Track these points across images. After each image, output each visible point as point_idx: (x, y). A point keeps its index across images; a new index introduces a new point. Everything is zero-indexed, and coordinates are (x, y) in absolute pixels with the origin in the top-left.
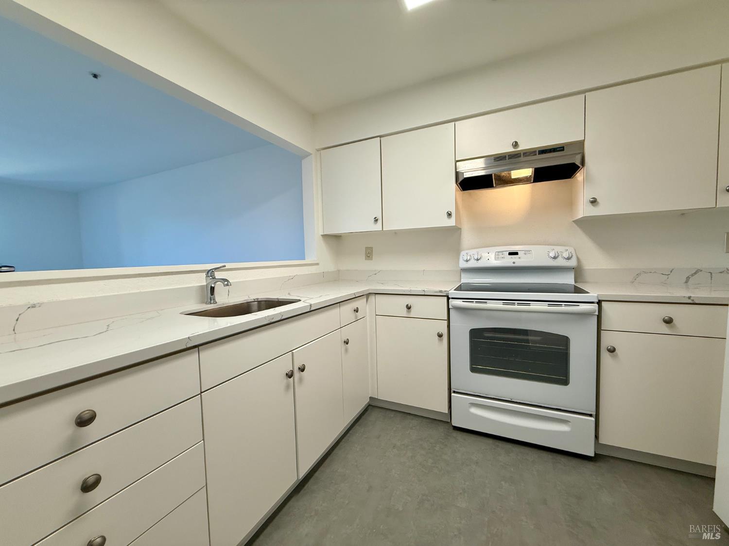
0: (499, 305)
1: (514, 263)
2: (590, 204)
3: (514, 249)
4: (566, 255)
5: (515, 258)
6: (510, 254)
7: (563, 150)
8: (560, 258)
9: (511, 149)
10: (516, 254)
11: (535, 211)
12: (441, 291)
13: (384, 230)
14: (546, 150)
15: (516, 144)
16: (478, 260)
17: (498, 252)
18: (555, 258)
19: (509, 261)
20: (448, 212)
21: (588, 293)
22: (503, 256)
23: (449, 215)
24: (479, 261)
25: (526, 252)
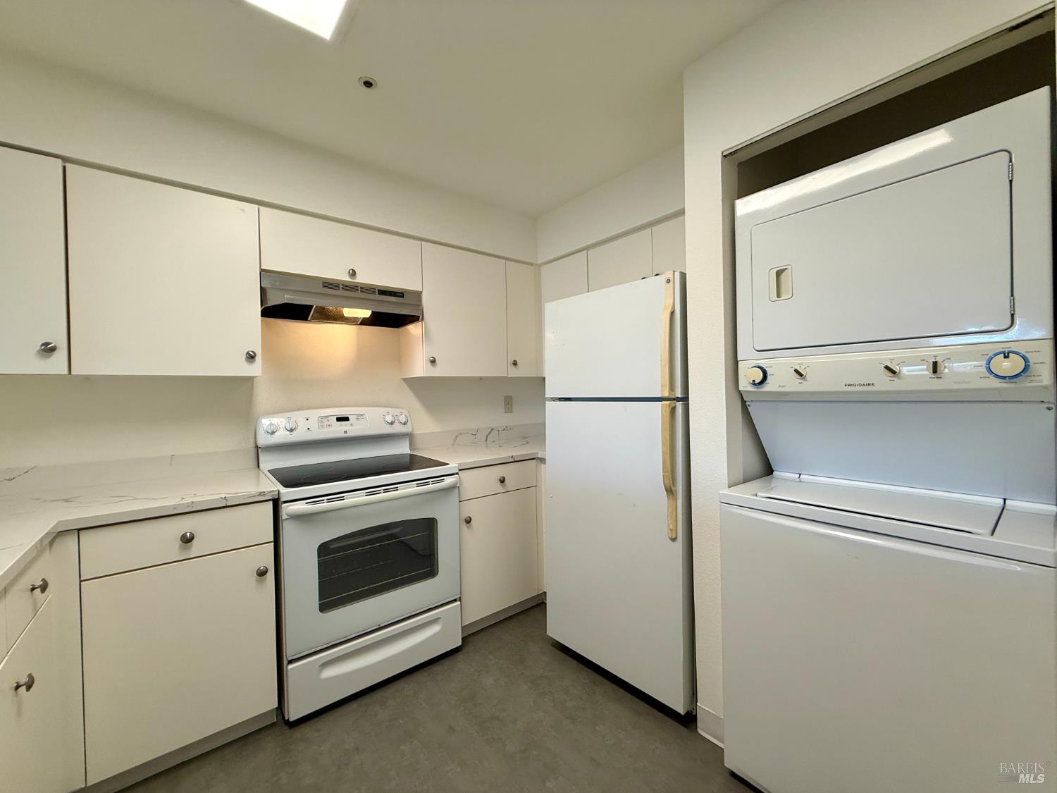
0: (361, 498)
1: (345, 432)
2: (429, 363)
3: (342, 412)
4: (403, 419)
5: (346, 425)
6: (339, 419)
7: (403, 297)
8: (397, 424)
9: (348, 279)
10: (346, 419)
11: (363, 362)
12: (261, 494)
13: (73, 373)
14: (385, 291)
15: (353, 273)
16: (291, 430)
17: (322, 417)
18: (392, 423)
19: (338, 430)
20: (248, 353)
21: (448, 464)
22: (329, 423)
23: (251, 357)
24: (294, 432)
25: (359, 416)
